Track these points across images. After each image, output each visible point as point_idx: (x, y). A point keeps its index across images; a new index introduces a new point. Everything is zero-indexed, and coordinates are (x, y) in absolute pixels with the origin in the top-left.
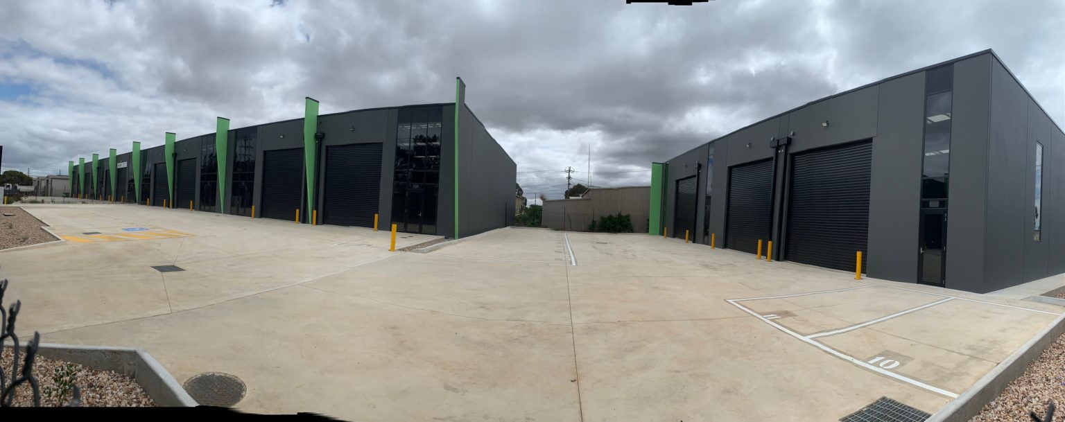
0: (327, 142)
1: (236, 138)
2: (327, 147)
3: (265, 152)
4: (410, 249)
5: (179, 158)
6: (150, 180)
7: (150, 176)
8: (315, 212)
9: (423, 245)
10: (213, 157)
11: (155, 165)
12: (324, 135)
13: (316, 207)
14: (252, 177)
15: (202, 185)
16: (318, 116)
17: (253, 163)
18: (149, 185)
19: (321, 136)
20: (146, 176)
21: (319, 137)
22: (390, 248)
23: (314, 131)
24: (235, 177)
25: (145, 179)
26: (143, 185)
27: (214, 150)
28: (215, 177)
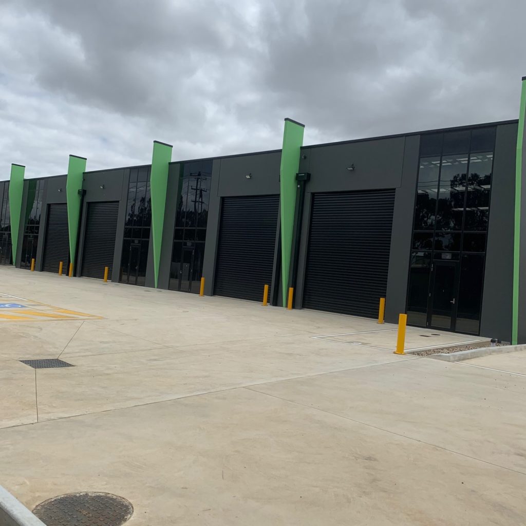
0: (313, 187)
1: (181, 175)
2: (313, 194)
3: (223, 199)
4: (428, 353)
5: (89, 199)
6: (38, 228)
7: (38, 223)
8: (291, 290)
9: (450, 349)
10: (146, 202)
11: (49, 205)
12: (309, 176)
13: (293, 283)
14: (202, 235)
15: (126, 244)
16: (302, 148)
17: (206, 213)
18: (36, 238)
19: (306, 178)
20: (32, 222)
21: (303, 180)
22: (395, 349)
23: (295, 170)
24: (177, 235)
25: (30, 227)
26: (25, 237)
27: (147, 191)
28: (147, 233)
